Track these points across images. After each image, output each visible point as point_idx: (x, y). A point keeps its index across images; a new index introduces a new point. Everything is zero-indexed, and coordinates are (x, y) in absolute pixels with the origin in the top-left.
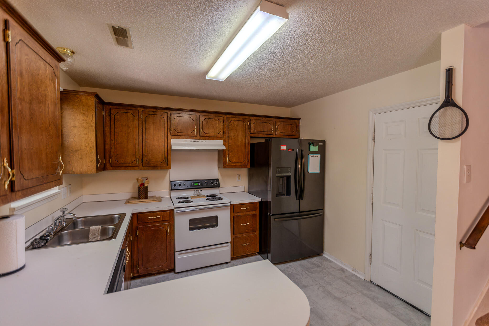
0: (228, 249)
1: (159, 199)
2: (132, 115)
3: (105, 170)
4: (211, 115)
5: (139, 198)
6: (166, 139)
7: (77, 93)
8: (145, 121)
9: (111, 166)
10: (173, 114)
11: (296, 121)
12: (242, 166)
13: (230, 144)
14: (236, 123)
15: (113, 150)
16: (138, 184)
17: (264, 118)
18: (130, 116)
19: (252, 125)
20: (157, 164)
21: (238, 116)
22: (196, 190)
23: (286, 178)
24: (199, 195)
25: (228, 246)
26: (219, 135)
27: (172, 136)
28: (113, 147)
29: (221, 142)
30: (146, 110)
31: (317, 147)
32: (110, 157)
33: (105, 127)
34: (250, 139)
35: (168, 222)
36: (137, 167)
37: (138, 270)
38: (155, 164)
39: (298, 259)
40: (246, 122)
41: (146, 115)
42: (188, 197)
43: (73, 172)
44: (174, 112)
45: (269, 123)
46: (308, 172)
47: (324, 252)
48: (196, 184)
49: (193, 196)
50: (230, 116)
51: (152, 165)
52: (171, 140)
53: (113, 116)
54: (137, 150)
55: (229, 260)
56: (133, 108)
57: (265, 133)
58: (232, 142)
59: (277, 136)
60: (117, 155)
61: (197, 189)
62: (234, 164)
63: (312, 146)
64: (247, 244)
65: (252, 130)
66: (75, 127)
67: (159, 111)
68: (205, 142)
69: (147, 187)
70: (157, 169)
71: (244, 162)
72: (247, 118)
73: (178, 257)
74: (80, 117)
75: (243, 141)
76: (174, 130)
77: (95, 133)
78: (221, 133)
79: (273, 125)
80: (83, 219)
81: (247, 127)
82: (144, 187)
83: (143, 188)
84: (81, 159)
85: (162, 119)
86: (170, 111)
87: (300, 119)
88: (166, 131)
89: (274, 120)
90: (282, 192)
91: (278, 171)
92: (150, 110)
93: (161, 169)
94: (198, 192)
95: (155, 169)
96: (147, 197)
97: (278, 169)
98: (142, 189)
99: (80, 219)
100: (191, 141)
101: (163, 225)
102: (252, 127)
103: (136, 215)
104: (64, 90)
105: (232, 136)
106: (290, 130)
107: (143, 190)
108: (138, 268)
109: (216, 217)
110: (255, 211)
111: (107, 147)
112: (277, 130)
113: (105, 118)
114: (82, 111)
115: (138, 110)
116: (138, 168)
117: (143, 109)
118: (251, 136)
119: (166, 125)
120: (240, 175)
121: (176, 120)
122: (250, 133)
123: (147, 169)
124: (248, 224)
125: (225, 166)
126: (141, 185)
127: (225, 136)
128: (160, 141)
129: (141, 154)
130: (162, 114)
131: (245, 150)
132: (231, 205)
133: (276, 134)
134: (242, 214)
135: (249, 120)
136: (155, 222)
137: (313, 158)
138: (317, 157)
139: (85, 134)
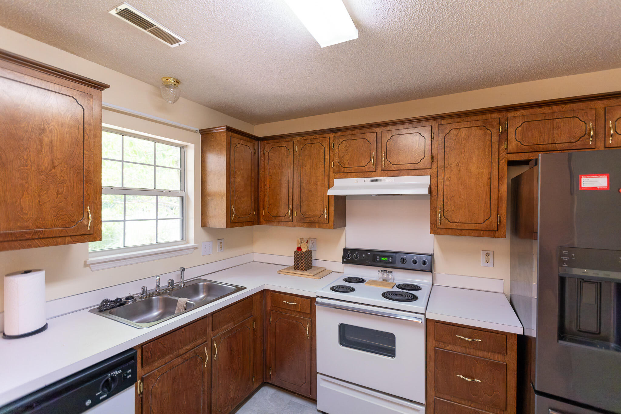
2: (286, 149)
3: (258, 224)
4: (405, 126)
5: (295, 268)
6: (326, 179)
8: (300, 155)
9: (265, 220)
10: (337, 138)
12: (482, 232)
13: (447, 183)
14: (464, 133)
15: (266, 199)
16: (296, 249)
18: (284, 149)
19: (511, 131)
20: (315, 219)
21: (469, 118)
22: (382, 271)
24: (386, 281)
25: (418, 410)
26: (420, 166)
27: (336, 174)
28: (267, 194)
29: (425, 180)
30: (302, 139)
32: (264, 209)
33: (261, 169)
34: (506, 167)
35: (309, 317)
36: (291, 223)
37: (271, 376)
38: (312, 219)
40: (492, 126)
41: (302, 146)
42: (363, 281)
43: (209, 224)
44: (339, 134)
45: (575, 117)
48: (384, 259)
49: (376, 279)
50: (450, 121)
51: (308, 220)
52: (333, 181)
53: (267, 154)
54: (291, 198)
56: (288, 140)
57: (558, 146)
58: (452, 178)
60: (270, 204)
61: (383, 269)
62: (457, 226)
65: (513, 145)
66: (211, 171)
67: (318, 136)
68: (393, 180)
69: (309, 252)
70: (315, 227)
71: (487, 222)
72: (498, 116)
73: (322, 384)
75: (482, 173)
76: (338, 164)
77: (225, 177)
78: (427, 160)
79: (596, 121)
81: (495, 139)
82: (301, 253)
83: (299, 254)
84: (215, 209)
85: (322, 149)
86: (334, 134)
88: (327, 167)
89: (600, 104)
91: (564, 258)
92: (305, 138)
93: (320, 227)
94: (385, 274)
95: (311, 227)
96: (309, 269)
97: (565, 253)
98: (298, 255)
99: (204, 283)
100: (365, 181)
101: (302, 319)
102: (511, 136)
103: (270, 293)
104: (200, 129)
105: (454, 165)
108: (270, 373)
109: (392, 337)
110: (503, 355)
112: (612, 132)
113: (261, 158)
114: (217, 152)
115: (294, 141)
116: (292, 224)
117: (299, 139)
118: (510, 159)
119: (327, 157)
120: (491, 253)
121: (343, 147)
122: (507, 153)
123: (302, 226)
124: (476, 380)
125: (435, 229)
126: (299, 249)
127: (435, 166)
128: (319, 183)
129: (295, 203)
130: (322, 142)
131: (489, 195)
132: (427, 320)
133: (607, 146)
134: (458, 349)
135: (502, 121)
136: (290, 310)
139: (219, 179)
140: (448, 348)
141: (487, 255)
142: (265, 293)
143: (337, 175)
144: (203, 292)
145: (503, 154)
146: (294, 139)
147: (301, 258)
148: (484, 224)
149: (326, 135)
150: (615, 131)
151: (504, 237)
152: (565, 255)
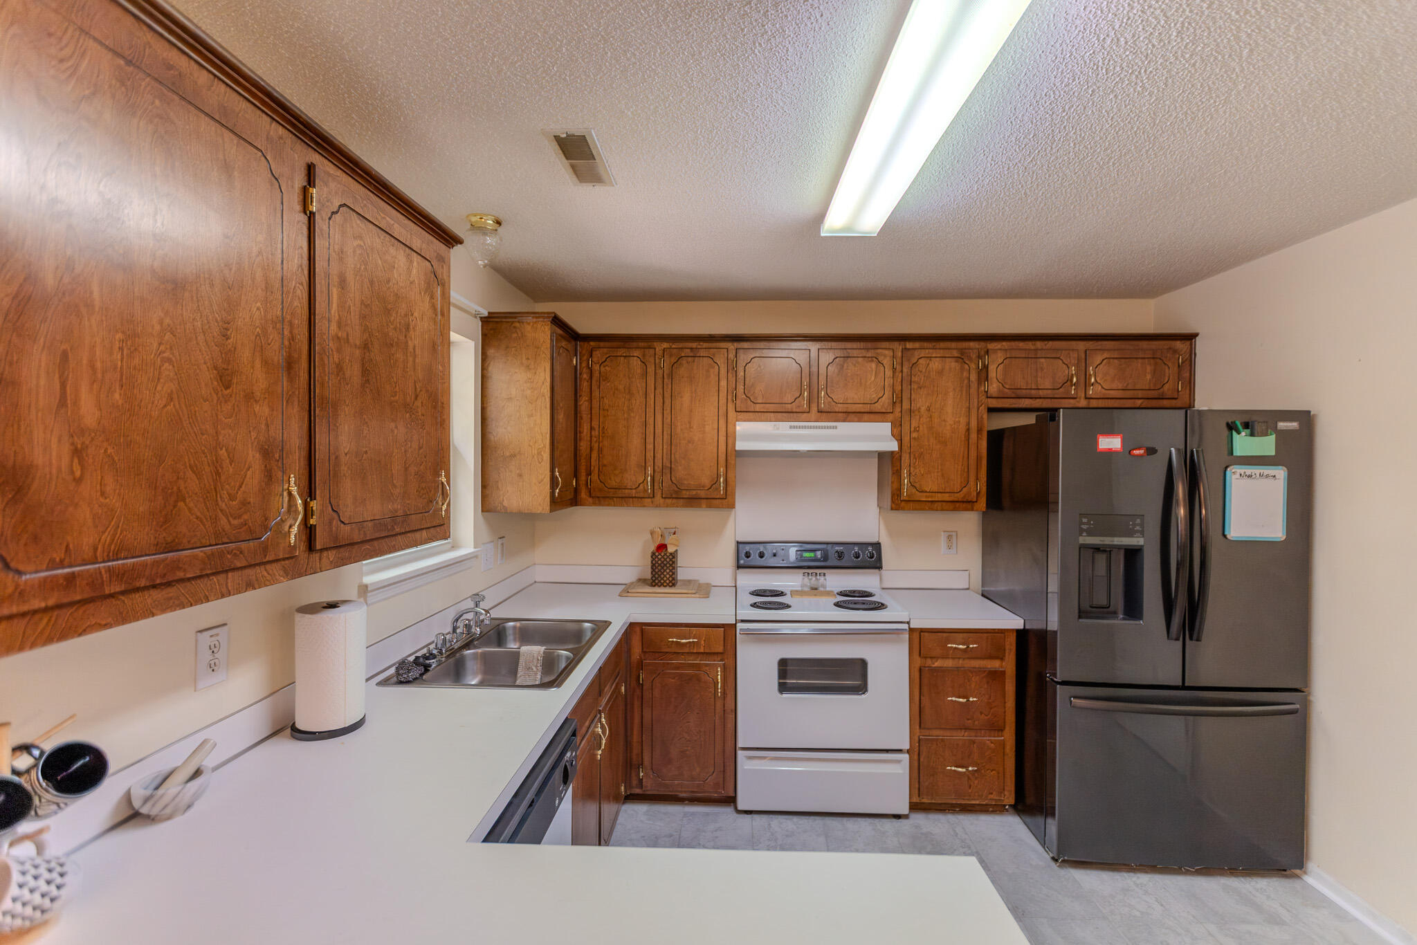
0: (899, 770)
1: (703, 590)
2: (639, 362)
3: (576, 505)
4: (855, 345)
5: (654, 584)
6: (722, 422)
7: (515, 318)
8: (671, 376)
9: (590, 496)
10: (742, 351)
11: (1178, 345)
12: (958, 504)
13: (914, 435)
14: (936, 365)
15: (594, 455)
16: (653, 548)
17: (1039, 344)
18: (635, 363)
19: (992, 368)
20: (699, 492)
21: (942, 345)
22: (808, 573)
23: (1122, 553)
24: (816, 589)
25: (899, 762)
26: (878, 407)
27: (739, 414)
28: (596, 446)
29: (885, 428)
30: (674, 346)
31: (1271, 439)
32: (589, 473)
33: (580, 396)
34: (985, 416)
35: (719, 659)
36: (650, 500)
37: (642, 779)
38: (694, 492)
39: (1180, 868)
40: (970, 359)
41: (673, 360)
42: (782, 593)
43: (504, 506)
44: (745, 345)
45: (1059, 358)
46: (1225, 536)
47: (1311, 866)
48: (808, 555)
49: (800, 589)
50: (917, 345)
51: (686, 494)
52: (735, 425)
53: (596, 367)
54: (650, 455)
55: (905, 810)
56: (642, 344)
57: (1041, 393)
58: (921, 429)
59: (1094, 403)
60: (604, 466)
61: (810, 571)
62: (926, 497)
63: (1243, 434)
64: (970, 769)
65: (994, 388)
66: (510, 399)
67: (705, 345)
68: (835, 427)
69: (674, 556)
70: (699, 506)
71: (965, 490)
72: (977, 346)
73: (745, 764)
74: (521, 376)
75: (959, 422)
76: (745, 396)
77: (548, 411)
78: (886, 399)
79: (1077, 366)
80: (518, 624)
81: (974, 377)
82: (665, 554)
83: (662, 557)
84: (520, 475)
85: (713, 367)
86: (736, 345)
87: (1196, 335)
88: (723, 401)
89: (1081, 345)
90: (1104, 602)
91: (1084, 527)
92: (681, 345)
93: (710, 506)
94: (814, 579)
95: (692, 507)
96: (673, 583)
97: (1085, 520)
98: (660, 560)
99: (511, 624)
100: (791, 427)
101: (707, 665)
102: (992, 374)
103: (638, 629)
104: (489, 313)
105: (923, 409)
106: (1149, 377)
107: (663, 562)
108: (641, 774)
109: (863, 664)
110: (1002, 659)
111: (583, 446)
112: (1093, 380)
113: (580, 374)
114: (524, 361)
115: (655, 349)
116: (652, 502)
117: (665, 345)
118: (990, 406)
119: (723, 383)
120: (954, 534)
121: (752, 368)
122: (987, 397)
123: (672, 505)
124: (971, 699)
125: (896, 502)
126: (662, 547)
127: (898, 409)
128: (709, 428)
129: (658, 463)
130: (714, 355)
131: (966, 453)
133: (1088, 396)
134: (949, 663)
135: (982, 352)
136: (683, 653)
137: (1249, 480)
138: (1267, 476)
139: (530, 416)
140: (936, 664)
141: (949, 538)
142: (629, 631)
143: (741, 415)
144: (515, 640)
145: (983, 398)
146: (655, 344)
147: (665, 565)
148: (961, 493)
149: (723, 345)
150: (1096, 379)
152: (1084, 524)
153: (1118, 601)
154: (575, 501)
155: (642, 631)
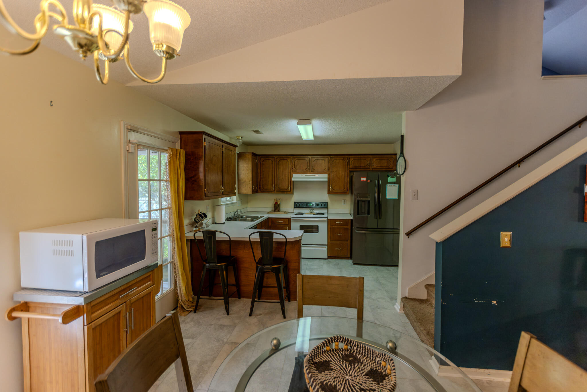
0: (325, 249)
1: (287, 213)
4: (318, 156)
5: (275, 211)
6: (290, 174)
7: (245, 153)
8: (278, 164)
9: (260, 191)
11: (393, 156)
12: (343, 193)
13: (333, 177)
14: (338, 161)
15: (261, 182)
16: (274, 203)
17: (361, 156)
18: (270, 161)
19: (350, 162)
21: (339, 156)
23: (367, 202)
24: (312, 212)
25: (325, 247)
26: (324, 171)
28: (261, 180)
29: (326, 176)
30: (279, 157)
31: (395, 178)
32: (260, 186)
33: (258, 169)
34: (349, 172)
35: (287, 225)
36: (273, 192)
38: (283, 190)
40: (345, 160)
41: (279, 160)
42: (304, 213)
43: (242, 193)
44: (295, 157)
45: (366, 159)
46: (386, 198)
48: (310, 205)
49: (308, 212)
50: (333, 156)
51: (281, 190)
52: (292, 175)
53: (261, 162)
54: (273, 182)
55: (327, 258)
56: (272, 157)
57: (362, 167)
58: (334, 175)
59: (374, 170)
60: (264, 184)
62: (336, 191)
63: (390, 177)
64: (340, 249)
65: (351, 166)
66: (243, 170)
67: (286, 157)
68: (315, 175)
69: (279, 205)
70: (284, 193)
74: (245, 165)
75: (343, 174)
76: (294, 168)
77: (251, 173)
78: (327, 169)
79: (370, 161)
81: (346, 163)
84: (245, 186)
85: (288, 162)
86: (293, 157)
87: (397, 154)
88: (290, 169)
89: (371, 156)
90: (364, 212)
93: (287, 193)
94: (311, 210)
96: (279, 211)
97: (359, 195)
99: (244, 216)
100: (305, 175)
101: (285, 227)
105: (335, 171)
106: (386, 164)
107: (277, 206)
109: (318, 226)
110: (348, 225)
111: (259, 180)
113: (258, 164)
114: (246, 162)
117: (277, 157)
118: (350, 170)
119: (290, 166)
120: (346, 200)
121: (296, 162)
123: (279, 193)
124: (341, 234)
125: (329, 192)
126: (276, 203)
127: (329, 171)
128: (286, 176)
129: (275, 184)
130: (288, 159)
131: (344, 181)
132: (328, 219)
133: (372, 168)
134: (336, 226)
135: (348, 158)
136: (280, 224)
137: (391, 187)
138: (395, 186)
139: (247, 174)
140: (334, 227)
141: (344, 201)
142: (268, 219)
143: (293, 173)
145: (348, 168)
146: (275, 157)
148: (343, 190)
149: (290, 157)
150: (374, 164)
151: (349, 194)
153: (367, 212)
154: (257, 192)
155: (271, 220)
